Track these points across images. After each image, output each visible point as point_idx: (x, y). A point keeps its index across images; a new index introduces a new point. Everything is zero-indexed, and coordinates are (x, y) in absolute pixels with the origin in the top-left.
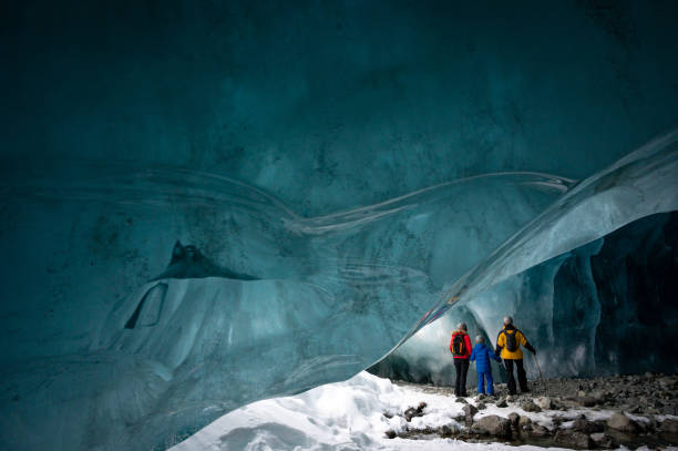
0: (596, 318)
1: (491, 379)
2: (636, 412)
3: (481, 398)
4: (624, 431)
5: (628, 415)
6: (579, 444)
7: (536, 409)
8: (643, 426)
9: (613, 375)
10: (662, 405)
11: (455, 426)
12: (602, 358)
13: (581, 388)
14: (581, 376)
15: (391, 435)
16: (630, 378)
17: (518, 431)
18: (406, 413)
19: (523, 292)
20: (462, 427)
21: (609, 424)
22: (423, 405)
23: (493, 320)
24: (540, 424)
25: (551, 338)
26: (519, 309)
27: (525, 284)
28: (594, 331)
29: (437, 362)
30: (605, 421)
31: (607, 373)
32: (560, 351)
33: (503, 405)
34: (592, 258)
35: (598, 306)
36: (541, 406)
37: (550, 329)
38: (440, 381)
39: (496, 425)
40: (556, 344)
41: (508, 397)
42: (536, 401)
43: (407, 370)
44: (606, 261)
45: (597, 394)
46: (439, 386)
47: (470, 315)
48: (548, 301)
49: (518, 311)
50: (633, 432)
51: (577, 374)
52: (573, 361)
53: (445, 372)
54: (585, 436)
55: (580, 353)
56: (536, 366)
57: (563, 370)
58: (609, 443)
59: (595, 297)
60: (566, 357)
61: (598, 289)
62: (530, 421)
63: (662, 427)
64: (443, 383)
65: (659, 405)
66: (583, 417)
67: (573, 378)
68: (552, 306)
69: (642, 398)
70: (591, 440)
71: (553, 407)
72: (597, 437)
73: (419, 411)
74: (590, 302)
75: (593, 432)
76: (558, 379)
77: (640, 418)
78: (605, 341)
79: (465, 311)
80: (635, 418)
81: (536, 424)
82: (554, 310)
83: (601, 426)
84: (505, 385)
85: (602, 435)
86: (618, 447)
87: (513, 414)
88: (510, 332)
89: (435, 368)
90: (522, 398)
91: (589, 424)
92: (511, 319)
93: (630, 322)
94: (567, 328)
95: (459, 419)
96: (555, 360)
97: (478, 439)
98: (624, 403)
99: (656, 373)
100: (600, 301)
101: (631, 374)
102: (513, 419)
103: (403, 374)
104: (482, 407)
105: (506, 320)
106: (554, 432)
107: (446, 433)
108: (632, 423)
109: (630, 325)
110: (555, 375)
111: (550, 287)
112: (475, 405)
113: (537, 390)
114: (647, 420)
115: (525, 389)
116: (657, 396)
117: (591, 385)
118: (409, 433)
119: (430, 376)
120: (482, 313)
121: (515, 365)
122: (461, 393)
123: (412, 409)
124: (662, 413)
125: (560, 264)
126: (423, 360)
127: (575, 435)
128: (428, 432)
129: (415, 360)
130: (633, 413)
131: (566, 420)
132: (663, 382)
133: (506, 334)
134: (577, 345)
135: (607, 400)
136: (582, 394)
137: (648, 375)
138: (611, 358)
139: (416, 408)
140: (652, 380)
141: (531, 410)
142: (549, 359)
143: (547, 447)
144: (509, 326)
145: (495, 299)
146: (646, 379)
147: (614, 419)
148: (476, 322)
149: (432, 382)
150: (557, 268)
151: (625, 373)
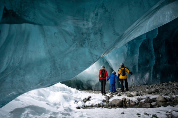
0: (153, 62)
1: (115, 86)
2: (166, 95)
3: (111, 93)
4: (162, 101)
5: (163, 96)
6: (147, 107)
7: (132, 96)
8: (168, 99)
9: (158, 83)
10: (174, 92)
11: (102, 104)
12: (155, 77)
13: (147, 88)
14: (147, 84)
15: (79, 108)
16: (164, 84)
17: (125, 104)
18: (83, 100)
19: (128, 53)
20: (105, 104)
21: (157, 99)
22: (90, 97)
23: (116, 64)
24: (133, 101)
25: (137, 70)
26: (126, 60)
27: (128, 50)
28: (152, 67)
29: (94, 81)
30: (156, 99)
31: (156, 82)
32: (140, 75)
33: (120, 95)
34: (153, 39)
35: (154, 57)
36: (133, 95)
37: (137, 67)
38: (95, 89)
39: (118, 102)
40: (139, 73)
41: (121, 93)
42: (132, 93)
43: (82, 85)
44: (158, 41)
45: (153, 90)
46: (95, 90)
47: (107, 63)
48: (137, 56)
49: (125, 60)
50: (165, 101)
51: (146, 83)
52: (144, 78)
53: (97, 85)
54: (149, 104)
55: (147, 76)
56: (132, 81)
57: (141, 82)
58: (157, 105)
59: (154, 55)
60: (142, 77)
61: (155, 51)
62: (129, 100)
63: (175, 99)
64: (96, 89)
65: (173, 92)
66: (148, 97)
67: (144, 85)
68: (138, 58)
69: (168, 90)
70: (151, 105)
71: (137, 95)
72: (153, 104)
73: (88, 99)
74: (152, 57)
75: (152, 102)
76: (139, 85)
77: (167, 97)
78: (156, 70)
79: (105, 61)
80: (165, 97)
81: (132, 101)
82: (139, 60)
83: (154, 100)
84: (120, 89)
85: (155, 103)
86: (161, 106)
87: (123, 98)
88: (123, 68)
89: (93, 84)
90: (126, 92)
91: (150, 100)
92: (123, 63)
93: (165, 63)
94: (143, 66)
95: (104, 101)
96: (138, 78)
97: (111, 107)
98: (162, 92)
99: (173, 82)
100: (155, 56)
101: (164, 82)
102: (123, 100)
103: (80, 87)
104: (112, 96)
105: (121, 64)
106: (138, 103)
107: (99, 106)
108: (165, 98)
109: (165, 65)
110: (138, 84)
111: (137, 51)
112: (110, 96)
113: (132, 89)
114: (170, 97)
115: (127, 90)
116: (173, 89)
117: (151, 87)
118: (85, 107)
119: (91, 87)
120: (112, 62)
121: (124, 81)
122: (104, 92)
123: (86, 99)
124: (174, 95)
125: (142, 42)
126: (89, 81)
127: (146, 104)
128: (92, 106)
129: (86, 81)
130: (165, 95)
131: (142, 99)
132: (175, 84)
133: (121, 69)
134: (147, 73)
135: (156, 91)
136: (147, 90)
137: (170, 82)
138: (158, 77)
139: (87, 98)
140: (171, 84)
141: (130, 97)
142: (136, 78)
143: (136, 108)
144: (122, 66)
145: (117, 56)
146: (169, 84)
147: (159, 98)
148: (109, 65)
149: (92, 89)
150: (140, 44)
151: (162, 82)
